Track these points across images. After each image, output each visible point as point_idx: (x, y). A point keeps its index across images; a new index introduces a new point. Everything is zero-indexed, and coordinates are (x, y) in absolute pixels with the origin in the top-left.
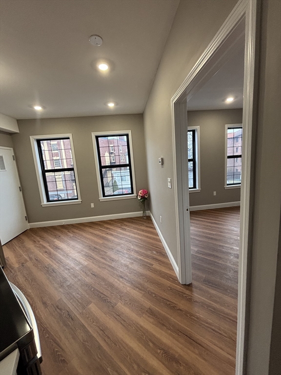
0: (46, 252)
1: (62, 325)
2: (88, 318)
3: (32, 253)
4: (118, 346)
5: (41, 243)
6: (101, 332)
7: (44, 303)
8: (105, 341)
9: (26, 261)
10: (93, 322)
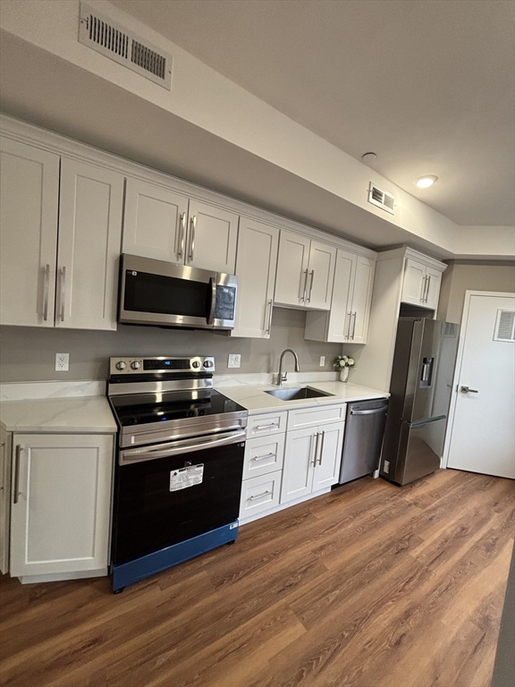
0: (463, 529)
1: (276, 576)
2: (275, 619)
3: (451, 508)
4: (197, 676)
5: (496, 514)
6: (237, 644)
7: (322, 548)
8: (219, 651)
9: (424, 506)
10: (262, 630)
